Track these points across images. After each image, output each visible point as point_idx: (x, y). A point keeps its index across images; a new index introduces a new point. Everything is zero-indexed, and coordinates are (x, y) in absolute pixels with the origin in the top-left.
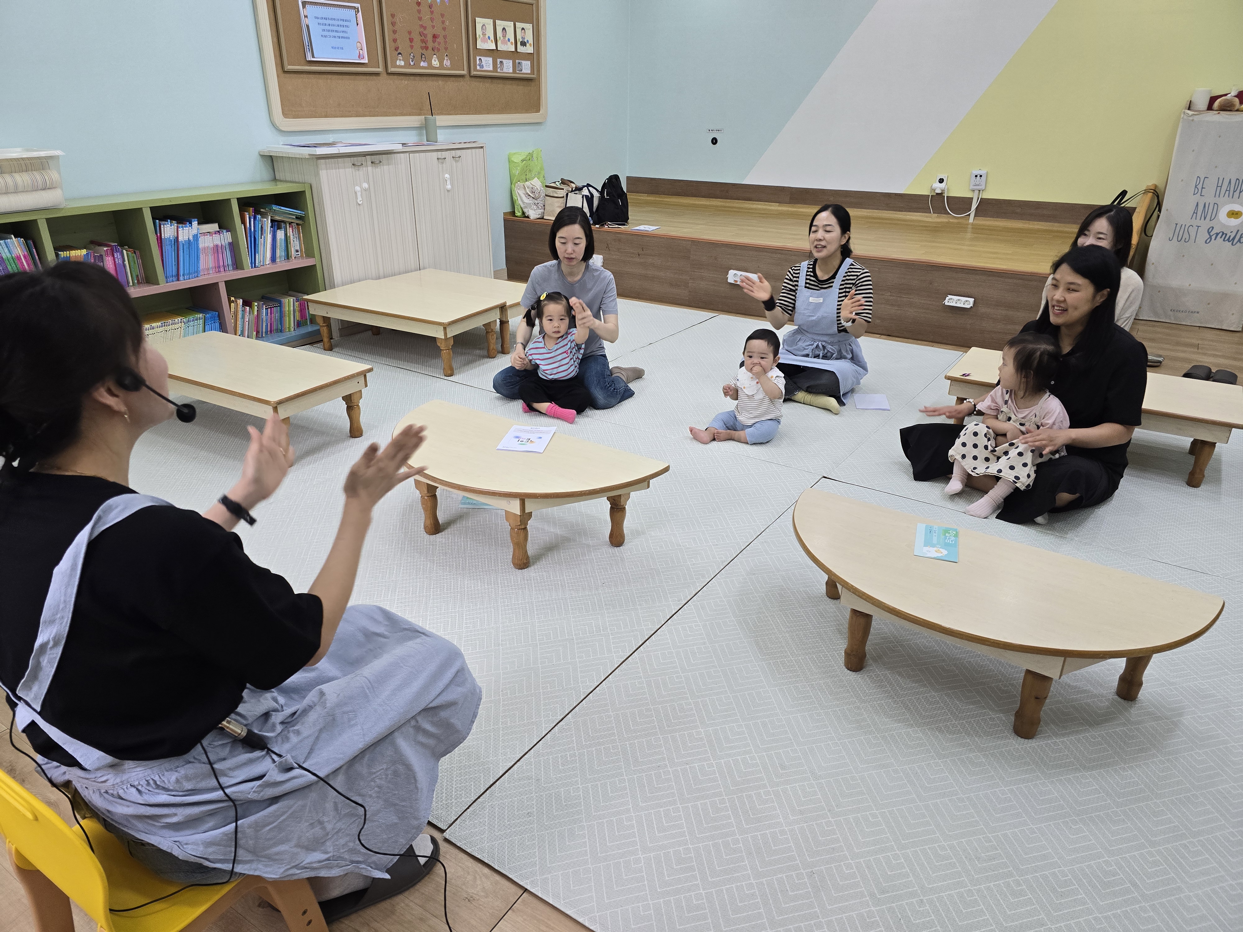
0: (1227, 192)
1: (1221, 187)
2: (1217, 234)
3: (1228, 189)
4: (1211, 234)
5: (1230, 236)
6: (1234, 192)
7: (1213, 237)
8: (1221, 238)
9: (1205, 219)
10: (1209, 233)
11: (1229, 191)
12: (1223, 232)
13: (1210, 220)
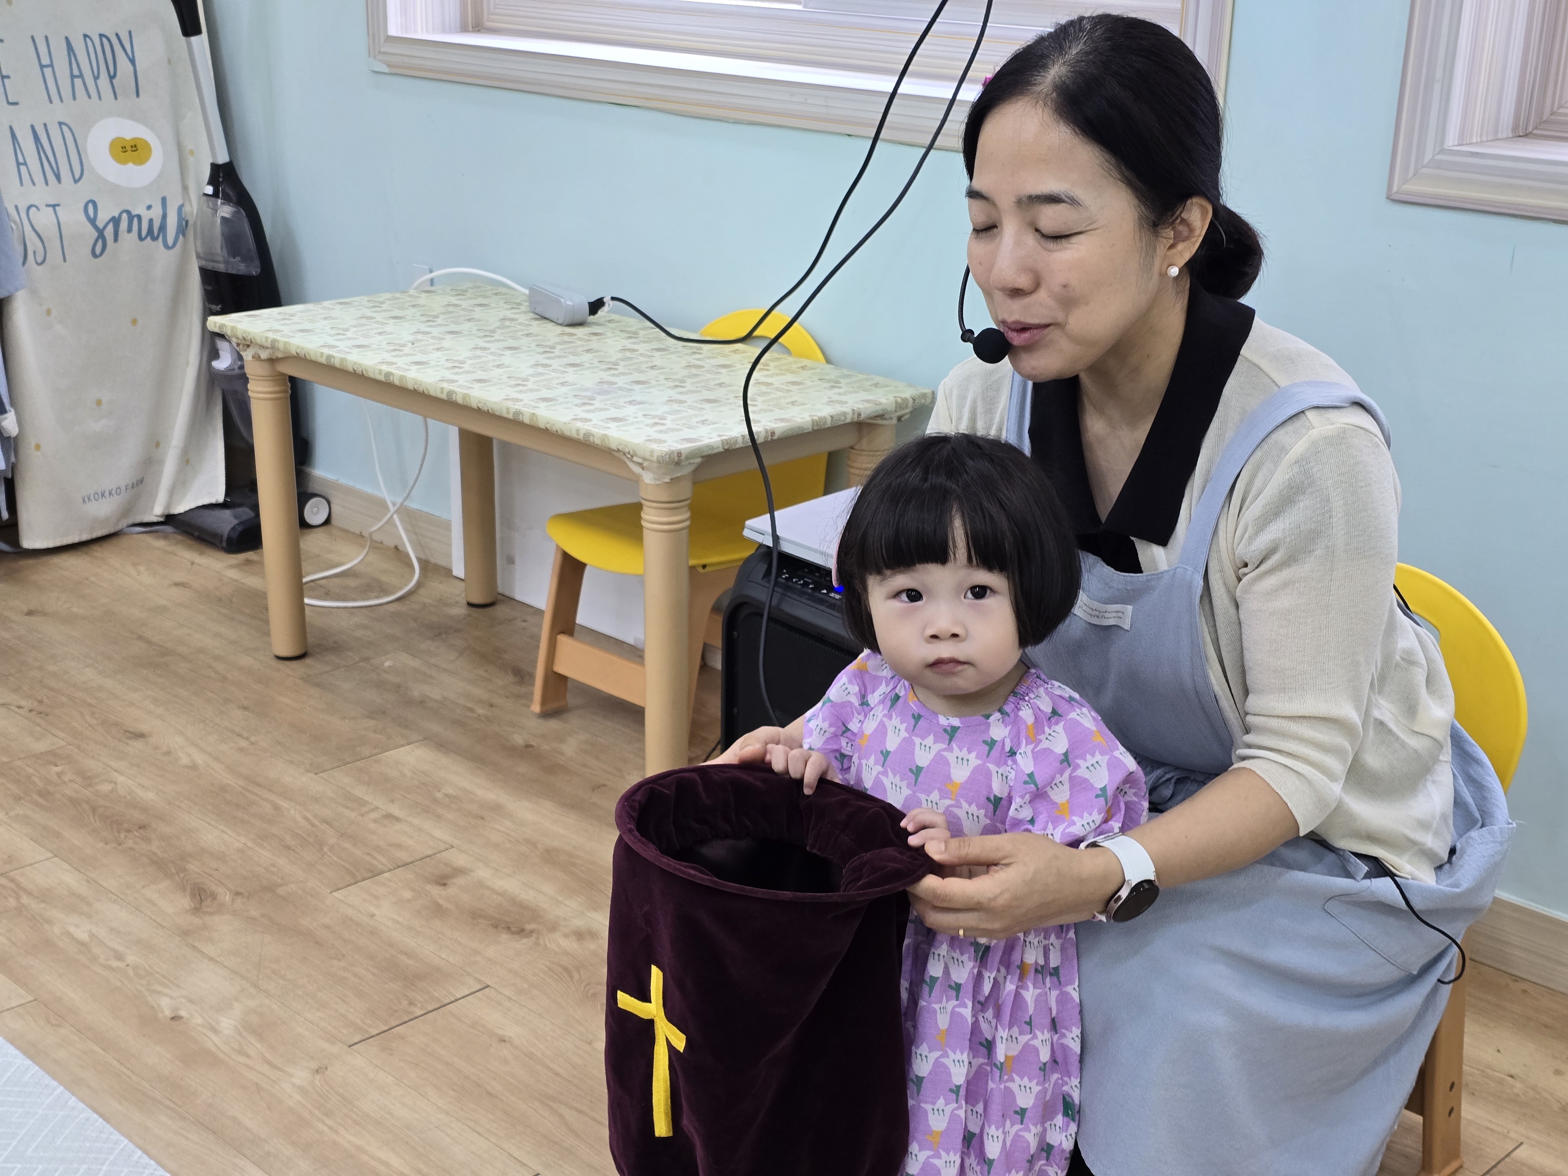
0: (78, 82)
1: (51, 65)
2: (116, 221)
3: (76, 72)
4: (100, 224)
5: (151, 221)
6: (96, 78)
7: (109, 232)
8: (130, 230)
9: (58, 177)
10: (93, 221)
11: (81, 76)
12: (128, 212)
13: (76, 181)
